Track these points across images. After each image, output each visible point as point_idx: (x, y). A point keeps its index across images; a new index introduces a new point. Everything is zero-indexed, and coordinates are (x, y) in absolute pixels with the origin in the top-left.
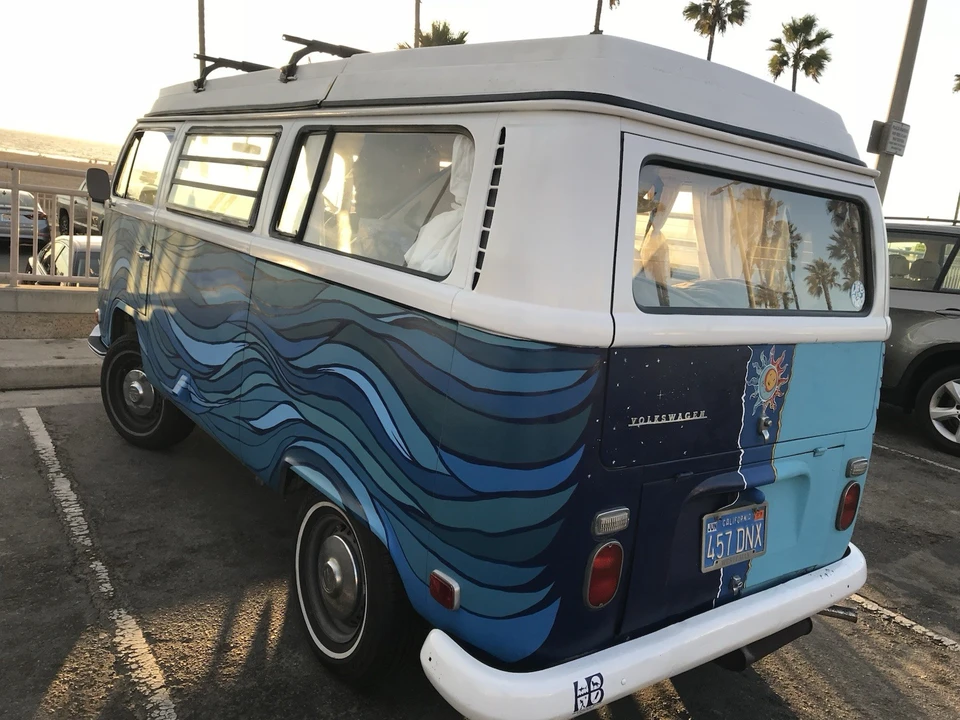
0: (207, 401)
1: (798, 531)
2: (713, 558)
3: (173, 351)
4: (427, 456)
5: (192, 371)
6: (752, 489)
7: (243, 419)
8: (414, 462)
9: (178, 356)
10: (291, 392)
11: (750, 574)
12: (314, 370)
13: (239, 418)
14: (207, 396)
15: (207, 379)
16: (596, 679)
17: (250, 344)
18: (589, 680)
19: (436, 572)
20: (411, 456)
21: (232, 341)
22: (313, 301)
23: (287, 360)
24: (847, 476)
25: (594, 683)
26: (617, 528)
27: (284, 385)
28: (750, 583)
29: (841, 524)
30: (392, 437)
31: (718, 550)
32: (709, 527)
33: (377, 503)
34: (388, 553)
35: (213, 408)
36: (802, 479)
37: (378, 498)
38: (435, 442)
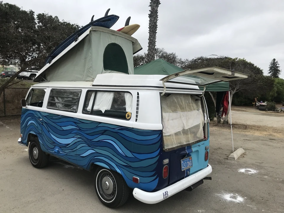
0: (65, 152)
1: (198, 161)
2: (184, 168)
3: (53, 142)
4: (129, 154)
5: (59, 146)
6: (189, 154)
7: (78, 155)
8: (126, 156)
9: (54, 143)
10: (92, 147)
11: (190, 171)
12: (99, 141)
13: (76, 155)
14: (65, 151)
15: (65, 147)
16: (166, 192)
17: (79, 138)
18: (165, 192)
19: (134, 177)
20: (126, 155)
21: (73, 137)
22: (97, 127)
23: (90, 140)
24: (206, 150)
25: (166, 193)
26: (167, 163)
27: (90, 145)
28: (190, 173)
29: (206, 160)
30: (121, 153)
31: (184, 167)
32: (182, 162)
33: (118, 166)
34: (122, 176)
35: (67, 154)
36: (197, 151)
37: (118, 165)
38: (131, 152)
